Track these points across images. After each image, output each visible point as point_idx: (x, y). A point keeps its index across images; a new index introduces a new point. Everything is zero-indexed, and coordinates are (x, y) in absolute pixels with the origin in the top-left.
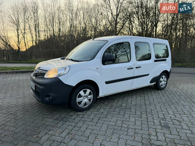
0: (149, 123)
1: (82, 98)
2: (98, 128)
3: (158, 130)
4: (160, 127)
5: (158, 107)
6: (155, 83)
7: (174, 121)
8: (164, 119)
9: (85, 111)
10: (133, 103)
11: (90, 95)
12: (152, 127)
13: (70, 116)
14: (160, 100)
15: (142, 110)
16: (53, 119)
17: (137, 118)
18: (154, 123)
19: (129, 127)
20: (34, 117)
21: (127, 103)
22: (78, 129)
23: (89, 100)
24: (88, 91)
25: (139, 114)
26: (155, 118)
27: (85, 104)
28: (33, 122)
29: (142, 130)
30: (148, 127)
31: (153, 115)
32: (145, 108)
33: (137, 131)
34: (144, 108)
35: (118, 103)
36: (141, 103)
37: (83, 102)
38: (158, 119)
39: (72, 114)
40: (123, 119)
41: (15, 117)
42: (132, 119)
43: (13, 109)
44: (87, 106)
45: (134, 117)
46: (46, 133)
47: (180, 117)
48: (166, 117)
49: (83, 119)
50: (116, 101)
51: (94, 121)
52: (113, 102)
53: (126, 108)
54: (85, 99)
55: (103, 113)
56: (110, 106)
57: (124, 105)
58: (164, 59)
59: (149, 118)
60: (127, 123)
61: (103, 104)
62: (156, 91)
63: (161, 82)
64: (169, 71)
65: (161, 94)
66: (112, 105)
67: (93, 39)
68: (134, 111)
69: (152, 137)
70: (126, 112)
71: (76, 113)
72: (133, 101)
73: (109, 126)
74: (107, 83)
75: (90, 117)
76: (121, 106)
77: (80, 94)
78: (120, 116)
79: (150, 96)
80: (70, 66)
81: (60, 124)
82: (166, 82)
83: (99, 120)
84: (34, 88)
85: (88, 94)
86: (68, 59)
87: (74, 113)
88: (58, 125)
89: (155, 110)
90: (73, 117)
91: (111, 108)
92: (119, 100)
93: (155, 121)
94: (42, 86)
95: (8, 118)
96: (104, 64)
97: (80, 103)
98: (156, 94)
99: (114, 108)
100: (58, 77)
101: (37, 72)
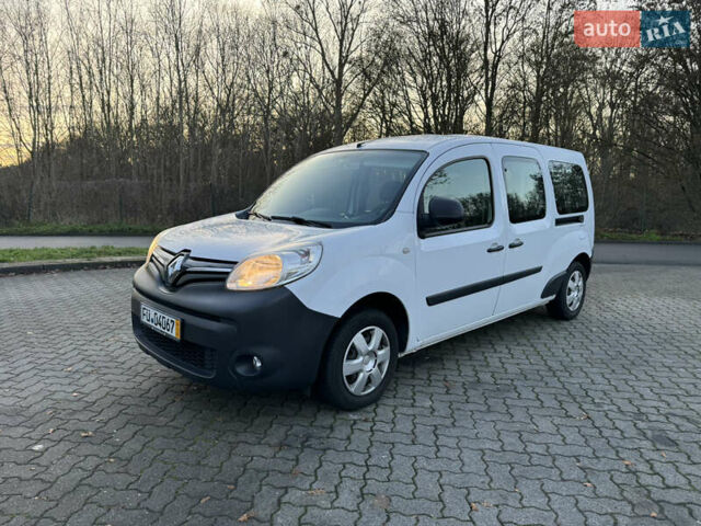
0: (605, 434)
1: (361, 359)
2: (454, 466)
3: (647, 454)
4: (646, 444)
5: (599, 379)
7: (674, 420)
8: (640, 414)
9: (369, 409)
10: (512, 369)
11: (382, 348)
12: (622, 443)
13: (324, 428)
14: (586, 354)
15: (553, 391)
16: (270, 446)
17: (557, 421)
18: (622, 432)
19: (551, 451)
20: (189, 443)
21: (491, 369)
22: (384, 473)
23: (378, 365)
25: (555, 404)
26: (611, 415)
27: (369, 380)
28: (199, 463)
29: (597, 457)
30: (613, 448)
31: (598, 405)
33: (585, 462)
34: (554, 382)
35: (459, 370)
36: (537, 367)
37: (361, 375)
38: (622, 417)
39: (325, 419)
40: (514, 425)
43: (82, 418)
44: (373, 388)
45: (544, 416)
46: (280, 502)
47: (681, 404)
48: (643, 410)
49: (378, 436)
50: (450, 364)
51: (421, 439)
52: (444, 369)
53: (499, 388)
54: (366, 364)
55: (433, 409)
56: (440, 384)
57: (486, 377)
58: (578, 217)
59: (594, 415)
60: (537, 441)
61: (413, 378)
63: (570, 292)
64: (589, 254)
65: (577, 335)
66: (444, 380)
67: (359, 146)
68: (533, 396)
69: (646, 480)
70: (509, 402)
71: (337, 417)
72: (503, 360)
73: (484, 454)
74: (432, 301)
75: (398, 427)
76: (479, 381)
77: (353, 347)
78: (500, 417)
79: (550, 343)
80: (320, 244)
81: (308, 463)
82: (581, 293)
83: (436, 436)
84: (175, 333)
85: (378, 344)
86: (274, 218)
87: (334, 417)
88: (302, 467)
89: (593, 387)
90: (337, 432)
91: (448, 390)
92: (457, 360)
93: (618, 423)
94: (219, 321)
95: (86, 456)
96: (422, 236)
97: (352, 378)
98: (563, 333)
99: (461, 391)
100: (283, 286)
101: (178, 267)
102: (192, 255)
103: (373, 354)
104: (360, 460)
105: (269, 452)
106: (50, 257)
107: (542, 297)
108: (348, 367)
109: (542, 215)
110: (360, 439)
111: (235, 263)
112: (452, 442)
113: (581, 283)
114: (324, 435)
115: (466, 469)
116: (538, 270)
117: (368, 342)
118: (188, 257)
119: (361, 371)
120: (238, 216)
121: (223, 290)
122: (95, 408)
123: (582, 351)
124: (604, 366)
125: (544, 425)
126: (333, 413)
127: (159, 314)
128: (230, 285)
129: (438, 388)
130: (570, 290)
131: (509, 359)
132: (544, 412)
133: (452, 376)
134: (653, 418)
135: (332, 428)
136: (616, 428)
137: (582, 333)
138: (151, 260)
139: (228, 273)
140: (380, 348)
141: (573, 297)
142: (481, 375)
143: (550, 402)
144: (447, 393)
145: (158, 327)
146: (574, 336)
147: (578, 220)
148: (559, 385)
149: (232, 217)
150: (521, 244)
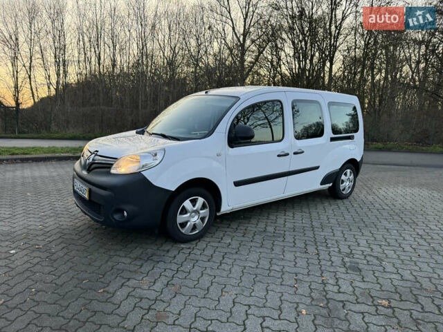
0: (322, 263)
1: (189, 214)
2: (225, 274)
3: (339, 275)
4: (343, 270)
5: (338, 234)
6: (331, 184)
7: (368, 258)
8: (350, 254)
9: (194, 242)
10: (289, 225)
11: (203, 209)
12: (328, 269)
13: (164, 251)
14: (340, 219)
15: (306, 238)
16: (130, 258)
18: (332, 262)
19: (284, 270)
20: (88, 254)
21: (276, 225)
22: (185, 275)
23: (201, 218)
24: (201, 201)
25: (303, 245)
26: (332, 253)
27: (194, 227)
28: (90, 264)
29: (309, 275)
30: (321, 270)
31: (329, 248)
32: (312, 235)
33: (300, 277)
34: (310, 234)
35: (257, 225)
36: (305, 225)
37: (189, 224)
38: (337, 254)
39: (167, 247)
40: (271, 255)
41: (48, 254)
42: (289, 256)
43: (40, 239)
44: (197, 231)
45: (291, 252)
46: (122, 285)
47: (380, 250)
48: (354, 252)
49: (192, 256)
50: (254, 221)
51: (214, 259)
52: (249, 223)
53: (275, 235)
54: (193, 217)
55: (230, 244)
56: (242, 231)
57: (270, 229)
58: (350, 136)
59: (322, 253)
60: (279, 264)
61: (228, 227)
62: (332, 202)
63: (343, 182)
64: (359, 160)
65: (342, 208)
66: (246, 230)
67: (206, 92)
68: (292, 240)
69: (329, 288)
70: (276, 242)
71: (175, 245)
72: (287, 220)
73: (245, 268)
74: (237, 184)
75: (205, 252)
76: (265, 231)
77: (184, 207)
78: (265, 250)
79: (322, 212)
80: (165, 150)
81: (147, 267)
82: (352, 183)
83: (223, 258)
84: (86, 196)
85: (200, 207)
86: (153, 134)
87: (172, 246)
88: (142, 270)
89: (332, 238)
90: (170, 253)
92: (259, 219)
93: (333, 258)
94: (105, 190)
95: (35, 257)
96: (230, 146)
97: (183, 225)
98: (334, 207)
99: (251, 236)
100: (140, 172)
101: (91, 160)
102: (98, 154)
103: (197, 212)
104: (174, 267)
105: (128, 261)
106: (54, 152)
107: (322, 184)
108: (181, 218)
109: (321, 135)
110: (181, 257)
111: (116, 159)
112: (230, 262)
113: (352, 177)
114: (162, 254)
115: (230, 276)
116: (317, 168)
117: (194, 206)
118: (96, 155)
119: (189, 221)
120: (137, 133)
121: (109, 174)
122: (48, 234)
123: (338, 218)
124: (347, 226)
126: (172, 244)
127: (81, 185)
128: (113, 171)
129: (239, 233)
130: (342, 180)
131: (290, 220)
132: (293, 249)
133: (251, 227)
134: (356, 256)
135: (168, 251)
136: (330, 260)
137: (346, 207)
138: (83, 156)
139: (112, 164)
141: (345, 185)
142: (268, 228)
143: (300, 244)
144: (243, 236)
145: (81, 192)
146: (339, 209)
147: (350, 138)
149: (134, 132)
150: (303, 152)
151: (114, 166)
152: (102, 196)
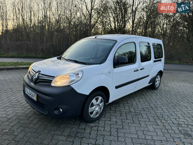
0: (169, 132)
1: (94, 107)
3: (183, 140)
5: (166, 111)
6: (152, 83)
7: (189, 126)
9: (97, 122)
10: (140, 107)
12: (175, 136)
13: (82, 129)
15: (153, 115)
16: (65, 136)
18: (174, 131)
19: (153, 138)
20: (39, 135)
21: (134, 107)
23: (100, 108)
24: (100, 98)
25: (153, 120)
26: (171, 124)
27: (97, 113)
29: (167, 141)
30: (172, 137)
35: (124, 107)
36: (147, 106)
37: (94, 112)
38: (174, 125)
39: (83, 126)
40: (141, 128)
41: (13, 137)
43: (5, 124)
44: (98, 115)
45: (150, 125)
47: (191, 121)
48: (180, 123)
51: (113, 133)
52: (120, 107)
53: (136, 114)
54: (96, 108)
55: (116, 122)
59: (165, 124)
60: (149, 134)
61: (110, 110)
62: (152, 91)
64: (162, 70)
65: (158, 95)
66: (120, 111)
67: (96, 37)
68: (146, 117)
70: (139, 119)
71: (87, 124)
72: (137, 104)
73: (132, 139)
74: (117, 87)
75: (105, 129)
76: (130, 111)
77: (92, 103)
78: (137, 125)
79: (151, 98)
80: (82, 71)
82: (160, 82)
83: (117, 132)
84: (35, 98)
85: (100, 102)
86: (68, 60)
89: (164, 114)
90: (86, 131)
91: (121, 114)
92: (124, 104)
93: (173, 128)
94: (48, 96)
95: (5, 140)
96: (114, 67)
97: (92, 113)
98: (154, 94)
99: (125, 115)
100: (69, 85)
101: (36, 77)
102: (41, 73)
105: (64, 138)
107: (149, 84)
108: (90, 109)
109: (150, 60)
110: (94, 133)
111: (54, 77)
112: (122, 135)
113: (160, 79)
114: (82, 132)
116: (148, 76)
117: (97, 101)
119: (95, 110)
120: (57, 58)
121: (50, 86)
122: (10, 120)
123: (160, 101)
124: (167, 106)
125: (151, 128)
126: (85, 123)
127: (30, 92)
128: (52, 84)
129: (118, 114)
130: (156, 81)
131: (139, 104)
132: (150, 123)
133: (122, 109)
135: (85, 129)
136: (172, 130)
137: (160, 94)
138: (29, 73)
139: (52, 80)
140: (101, 103)
141: (157, 83)
142: (131, 109)
143: (152, 120)
144: (121, 116)
145: (30, 95)
146: (158, 96)
147: (160, 60)
148: (154, 113)
149: (55, 58)
150: (144, 69)
151: (53, 81)
152: (45, 99)
